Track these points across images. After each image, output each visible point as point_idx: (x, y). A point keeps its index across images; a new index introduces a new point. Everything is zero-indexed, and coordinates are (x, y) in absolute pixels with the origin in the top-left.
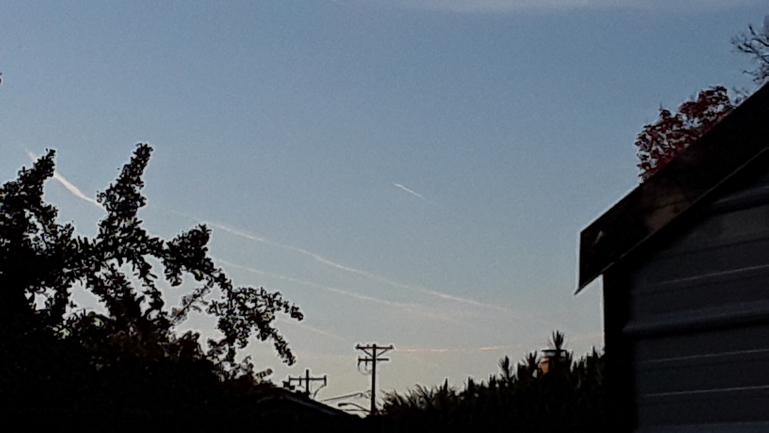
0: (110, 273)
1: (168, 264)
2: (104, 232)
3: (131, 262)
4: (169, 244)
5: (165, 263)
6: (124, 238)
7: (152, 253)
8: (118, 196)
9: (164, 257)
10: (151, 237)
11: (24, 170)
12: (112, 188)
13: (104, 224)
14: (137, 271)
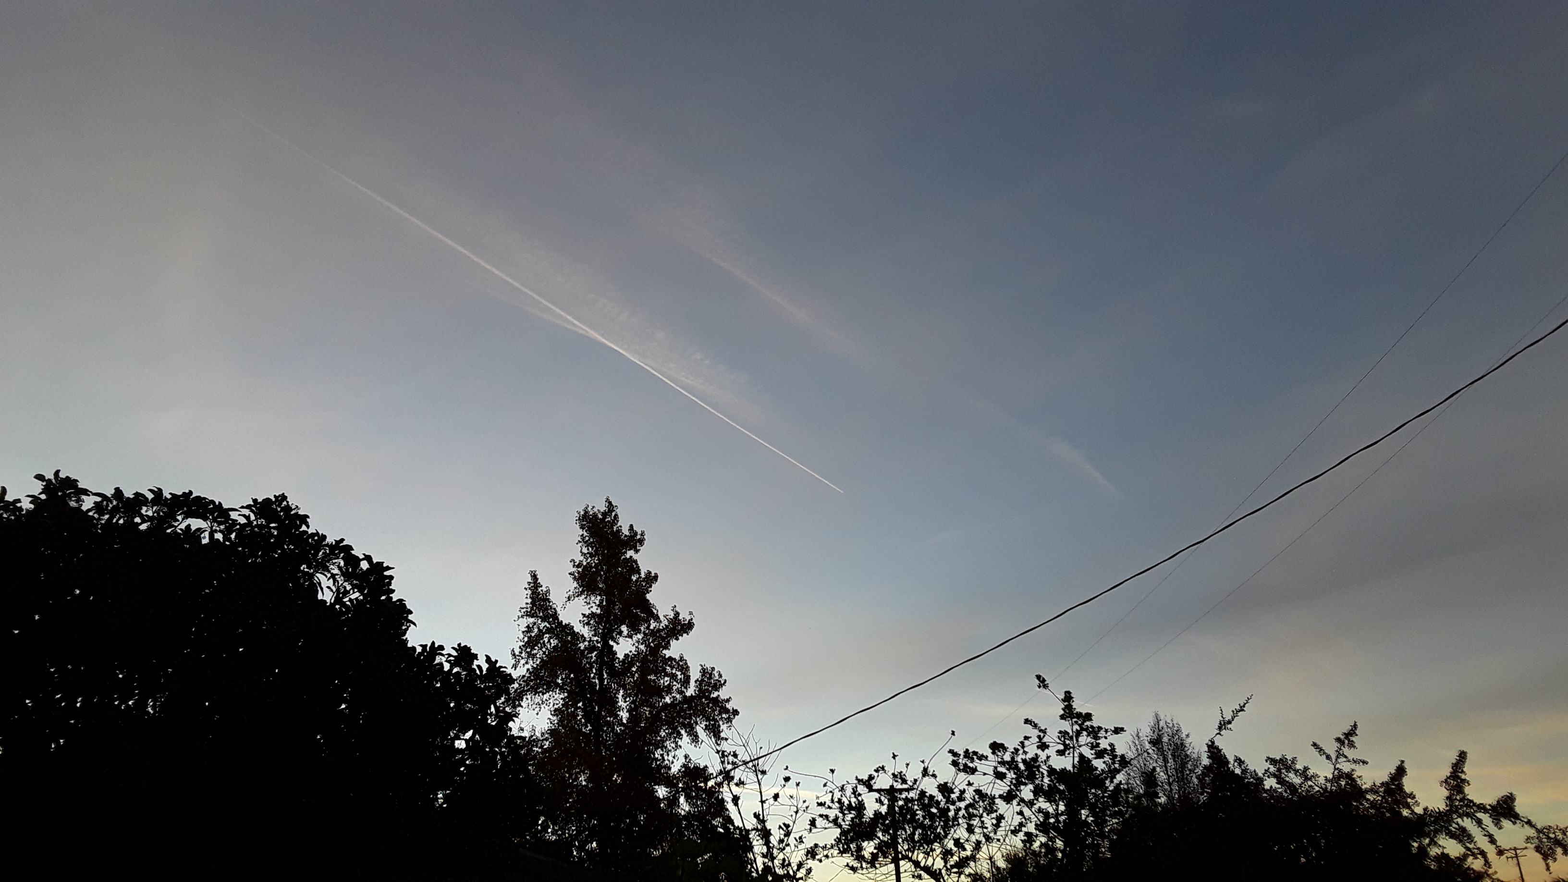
0: (1457, 826)
1: (1493, 817)
2: (1448, 803)
3: (1470, 819)
4: (1490, 805)
5: (1490, 817)
6: (1461, 805)
7: (1481, 812)
8: (1452, 782)
9: (1489, 813)
10: (1478, 803)
11: (1391, 774)
12: (1448, 778)
13: (1447, 798)
14: (1474, 823)
